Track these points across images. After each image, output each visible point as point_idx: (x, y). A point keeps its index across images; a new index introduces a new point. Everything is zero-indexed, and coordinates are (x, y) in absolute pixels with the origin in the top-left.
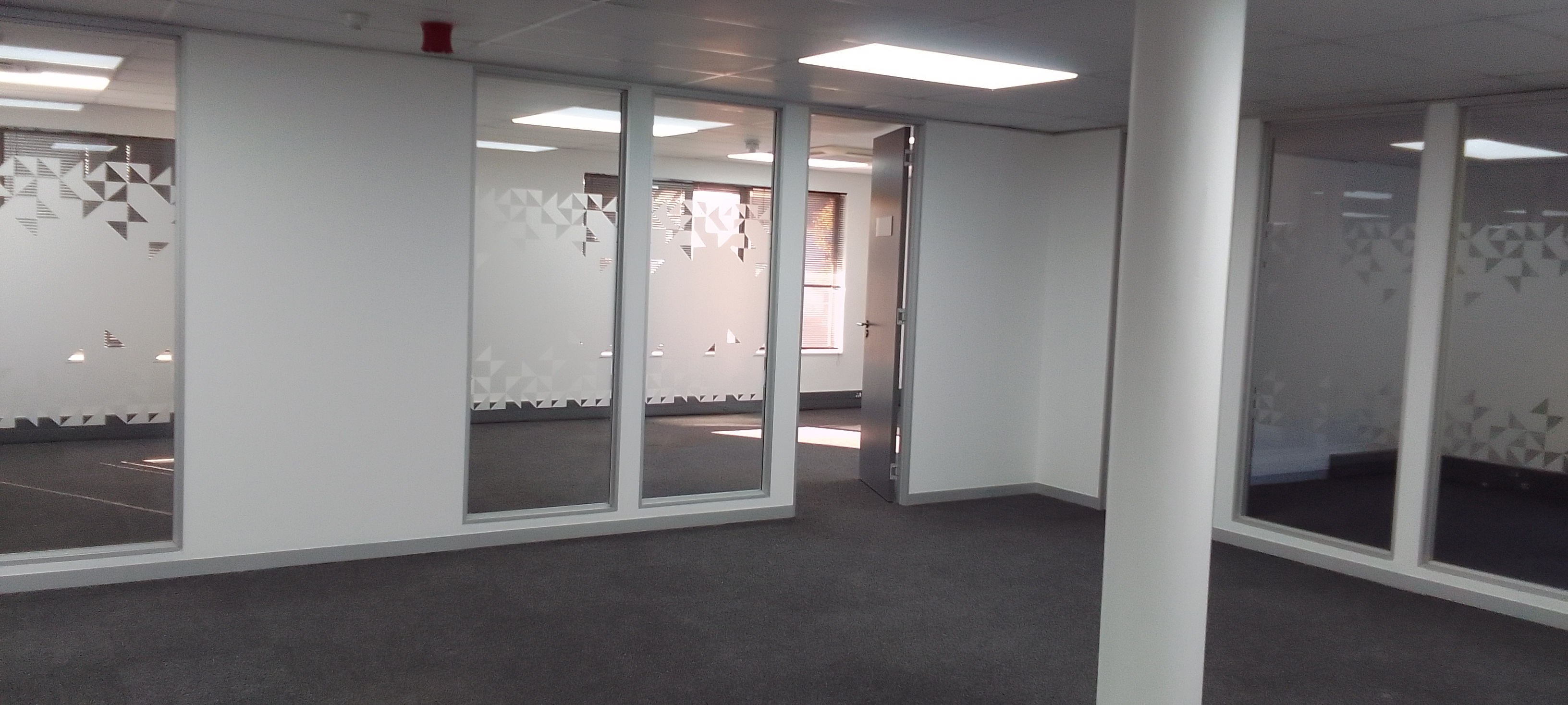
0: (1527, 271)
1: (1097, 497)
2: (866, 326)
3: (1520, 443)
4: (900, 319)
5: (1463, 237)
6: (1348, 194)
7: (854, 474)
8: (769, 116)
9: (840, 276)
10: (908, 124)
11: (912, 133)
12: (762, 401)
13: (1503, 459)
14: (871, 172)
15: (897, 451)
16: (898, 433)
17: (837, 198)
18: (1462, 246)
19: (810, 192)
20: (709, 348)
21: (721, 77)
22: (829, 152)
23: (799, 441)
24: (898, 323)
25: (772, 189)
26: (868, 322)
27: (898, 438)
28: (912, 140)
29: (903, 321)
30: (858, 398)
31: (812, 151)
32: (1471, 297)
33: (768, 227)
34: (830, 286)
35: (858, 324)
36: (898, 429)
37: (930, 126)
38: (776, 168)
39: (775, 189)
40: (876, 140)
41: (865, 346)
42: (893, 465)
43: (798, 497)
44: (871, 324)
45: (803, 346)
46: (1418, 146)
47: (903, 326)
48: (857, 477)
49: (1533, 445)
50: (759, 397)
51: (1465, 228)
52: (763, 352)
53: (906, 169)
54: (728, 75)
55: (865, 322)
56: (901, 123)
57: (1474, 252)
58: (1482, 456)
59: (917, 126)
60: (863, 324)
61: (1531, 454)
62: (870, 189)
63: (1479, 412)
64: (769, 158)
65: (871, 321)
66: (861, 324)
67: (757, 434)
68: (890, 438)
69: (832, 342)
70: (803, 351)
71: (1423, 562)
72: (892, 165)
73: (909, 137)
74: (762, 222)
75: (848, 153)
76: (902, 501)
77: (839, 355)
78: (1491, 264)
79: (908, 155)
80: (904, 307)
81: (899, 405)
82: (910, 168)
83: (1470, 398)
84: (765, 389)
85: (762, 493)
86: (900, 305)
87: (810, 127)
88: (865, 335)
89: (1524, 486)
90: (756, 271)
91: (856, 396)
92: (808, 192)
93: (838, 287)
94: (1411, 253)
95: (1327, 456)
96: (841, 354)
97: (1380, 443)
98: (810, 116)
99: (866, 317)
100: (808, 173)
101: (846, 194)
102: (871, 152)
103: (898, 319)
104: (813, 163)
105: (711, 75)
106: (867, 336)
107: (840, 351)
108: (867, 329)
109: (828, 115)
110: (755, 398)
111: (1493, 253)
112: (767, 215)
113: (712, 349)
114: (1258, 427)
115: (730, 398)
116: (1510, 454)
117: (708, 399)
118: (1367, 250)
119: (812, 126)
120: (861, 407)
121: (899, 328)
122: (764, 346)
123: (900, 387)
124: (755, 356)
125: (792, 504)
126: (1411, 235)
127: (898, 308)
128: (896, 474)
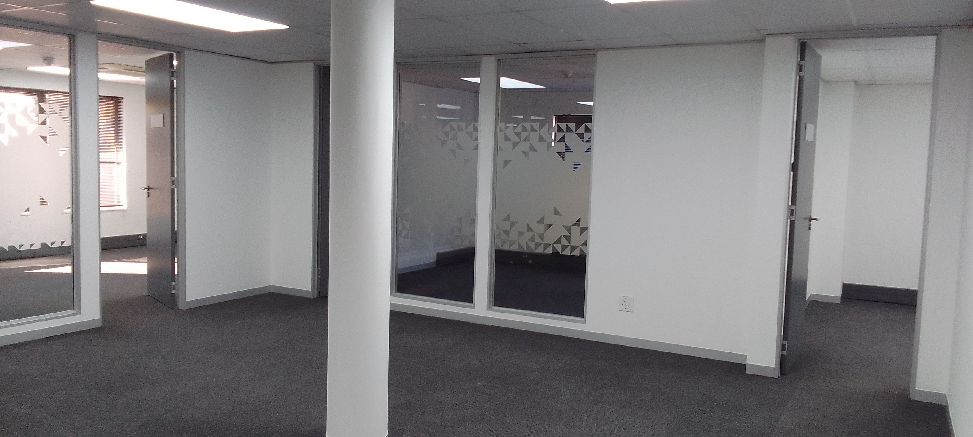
0: (533, 149)
1: (310, 290)
2: (147, 190)
3: (532, 239)
4: (173, 184)
5: (501, 130)
6: (438, 106)
7: (143, 292)
8: (64, 41)
9: (122, 156)
10: (171, 51)
11: (175, 58)
12: (70, 246)
13: (525, 249)
14: (145, 84)
15: (176, 273)
16: (176, 261)
17: (116, 101)
18: (501, 135)
19: (100, 96)
20: (25, 210)
21: (24, 10)
22: (109, 68)
23: (102, 272)
24: (172, 187)
25: (70, 93)
26: (148, 186)
27: (176, 265)
28: (175, 63)
29: (175, 185)
30: (140, 239)
31: (100, 66)
32: (506, 163)
33: (69, 121)
34: (114, 163)
35: (141, 188)
36: (176, 259)
37: (188, 54)
38: (72, 79)
39: (72, 94)
40: (148, 62)
41: (148, 203)
42: (173, 283)
43: (104, 312)
44: (151, 189)
45: (101, 205)
46: (477, 80)
47: (176, 189)
48: (145, 293)
49: (538, 240)
50: (68, 243)
51: (502, 125)
52: (70, 210)
53: (172, 82)
54: (31, 8)
55: (146, 187)
56: (167, 51)
57: (507, 139)
58: (515, 248)
59: (178, 53)
60: (145, 189)
61: (538, 245)
62: (145, 95)
63: (513, 224)
64: (66, 71)
65: (151, 186)
66: (144, 188)
67: (68, 270)
68: (170, 265)
69: (118, 202)
70: (101, 209)
71: (489, 308)
72: (163, 79)
73: (173, 60)
74: (64, 117)
75: (124, 69)
76: (182, 306)
77: (124, 210)
78: (515, 144)
79: (173, 73)
80: (176, 175)
81: (176, 242)
82: (175, 81)
83: (507, 218)
84: (73, 238)
85: (74, 312)
86: (173, 174)
87: (97, 49)
88: (147, 196)
89: (530, 262)
90: (60, 153)
91: (139, 238)
92: (99, 96)
93: (120, 163)
94: (477, 139)
95: (435, 254)
96: (125, 210)
97: (466, 244)
98: (97, 42)
99: (148, 183)
100: (98, 84)
101: (122, 98)
102: (144, 70)
103: (172, 184)
104: (102, 76)
105: (17, 8)
106: (148, 196)
107: (125, 207)
108: (148, 191)
109: (110, 42)
110: (64, 245)
111: (516, 139)
112: (67, 112)
113: (27, 210)
114: (400, 239)
115: (44, 245)
116: (528, 246)
117: (26, 247)
118: (454, 138)
119: (100, 49)
120: (145, 245)
121: (173, 190)
122: (70, 206)
123: (176, 230)
124: (63, 213)
125: (99, 318)
126: (476, 129)
127: (171, 176)
128: (176, 289)
